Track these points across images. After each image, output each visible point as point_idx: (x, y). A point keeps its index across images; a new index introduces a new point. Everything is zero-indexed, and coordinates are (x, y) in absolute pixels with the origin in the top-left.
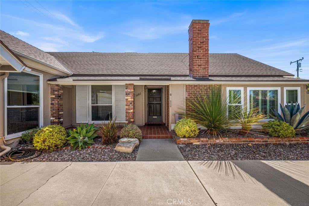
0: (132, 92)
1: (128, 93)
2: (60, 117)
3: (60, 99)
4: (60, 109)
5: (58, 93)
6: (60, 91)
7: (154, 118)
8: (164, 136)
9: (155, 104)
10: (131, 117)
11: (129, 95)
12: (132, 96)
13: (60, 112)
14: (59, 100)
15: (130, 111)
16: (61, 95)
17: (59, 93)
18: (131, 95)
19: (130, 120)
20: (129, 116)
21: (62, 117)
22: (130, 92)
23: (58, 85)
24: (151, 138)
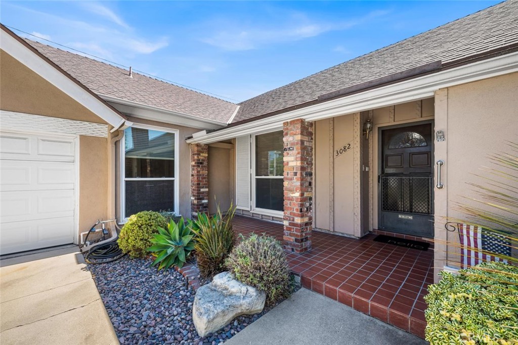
0: (297, 144)
1: (289, 147)
2: (201, 197)
3: (202, 166)
4: (201, 183)
5: (198, 157)
6: (201, 154)
7: (401, 219)
8: (384, 312)
9: (406, 175)
10: (295, 211)
11: (290, 152)
12: (298, 153)
13: (203, 188)
14: (199, 169)
15: (293, 195)
16: (203, 160)
17: (200, 157)
18: (295, 152)
19: (293, 220)
20: (291, 208)
21: (205, 198)
22: (293, 144)
23: (198, 145)
24: (331, 294)
